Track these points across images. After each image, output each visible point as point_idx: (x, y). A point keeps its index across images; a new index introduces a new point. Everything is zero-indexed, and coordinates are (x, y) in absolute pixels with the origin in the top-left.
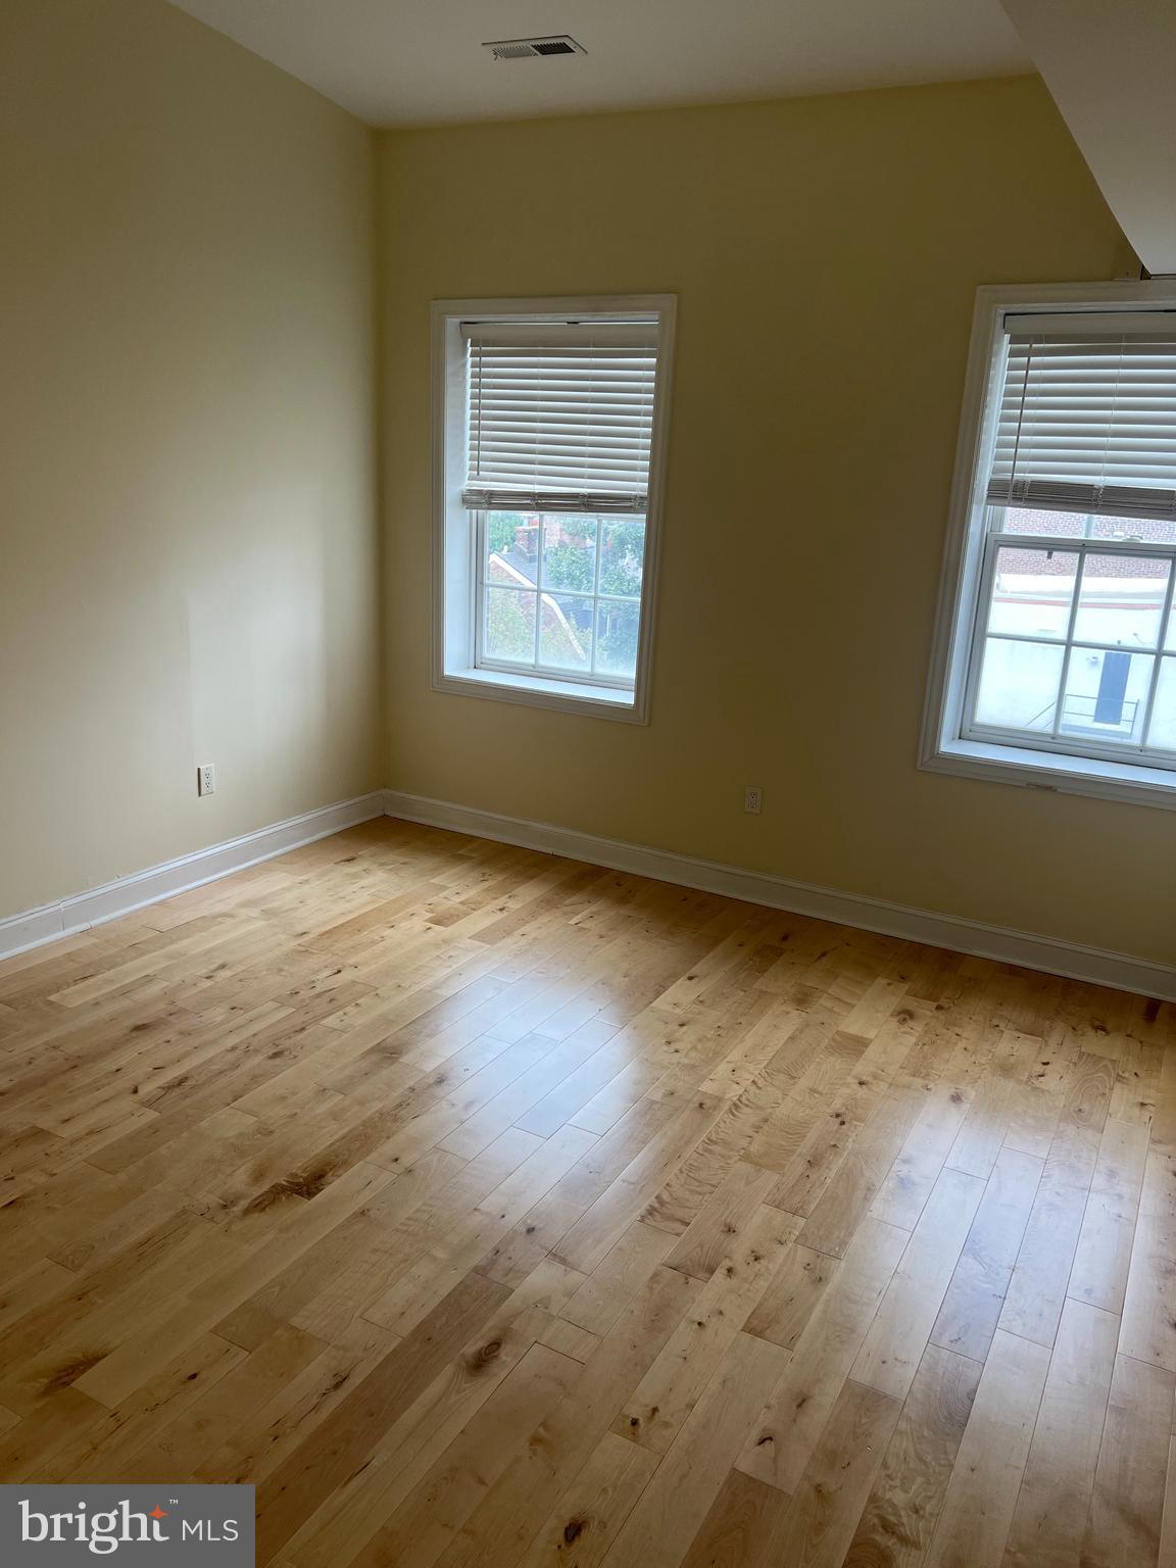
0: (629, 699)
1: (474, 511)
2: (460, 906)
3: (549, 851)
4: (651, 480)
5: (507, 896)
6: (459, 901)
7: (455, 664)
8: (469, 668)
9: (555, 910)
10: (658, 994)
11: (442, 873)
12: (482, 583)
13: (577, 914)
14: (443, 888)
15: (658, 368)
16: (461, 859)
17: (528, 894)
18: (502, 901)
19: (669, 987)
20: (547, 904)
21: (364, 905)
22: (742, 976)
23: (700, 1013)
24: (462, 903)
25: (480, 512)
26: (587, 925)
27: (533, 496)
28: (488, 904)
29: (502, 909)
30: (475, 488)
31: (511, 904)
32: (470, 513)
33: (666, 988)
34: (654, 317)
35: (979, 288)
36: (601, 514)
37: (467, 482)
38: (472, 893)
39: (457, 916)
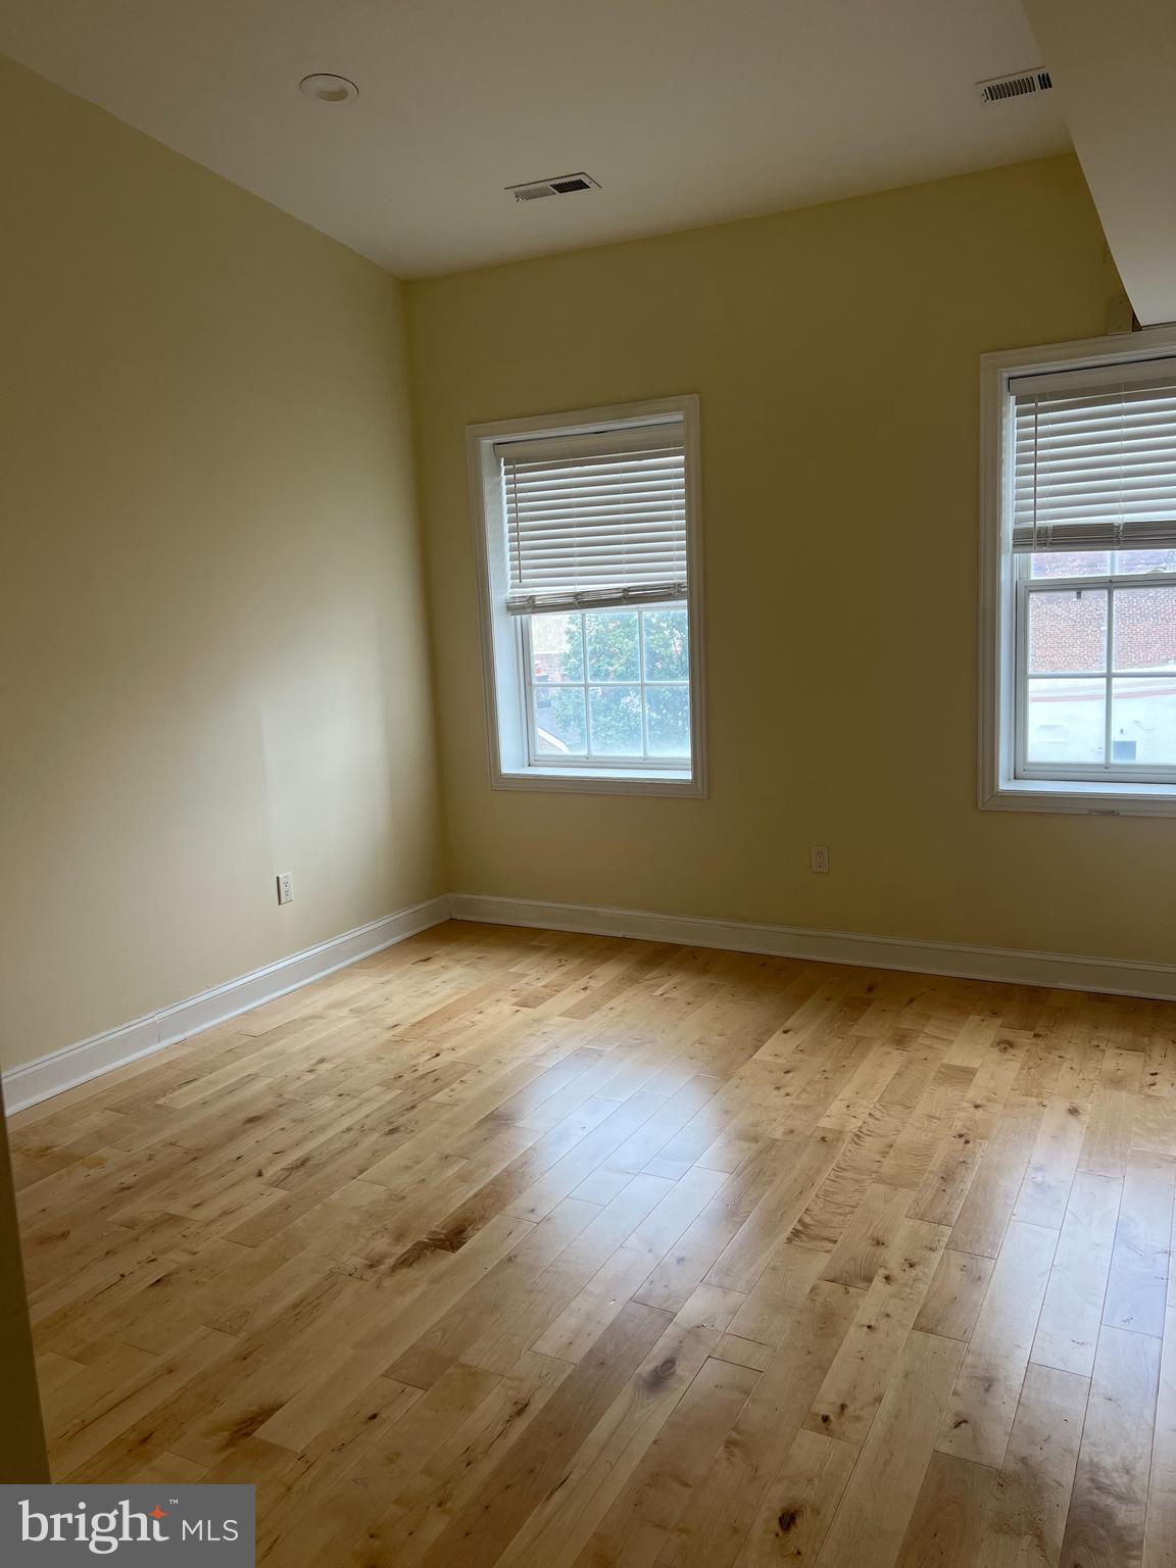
0: (687, 775)
1: (518, 617)
2: (542, 989)
4: (689, 568)
5: (587, 977)
6: (541, 984)
7: (511, 762)
10: (757, 1048)
12: (530, 684)
13: (660, 986)
14: (524, 975)
15: (686, 465)
16: (536, 949)
17: (607, 973)
18: (583, 982)
19: (767, 1041)
20: (629, 980)
21: (450, 996)
22: (836, 1025)
23: (802, 1061)
24: (545, 987)
25: (524, 616)
26: (672, 995)
27: (576, 595)
28: (570, 985)
29: (585, 989)
30: (517, 595)
31: (593, 984)
32: (515, 619)
33: (763, 1042)
34: (679, 417)
35: (982, 356)
36: (641, 606)
37: (510, 590)
38: (553, 977)
39: (543, 998)
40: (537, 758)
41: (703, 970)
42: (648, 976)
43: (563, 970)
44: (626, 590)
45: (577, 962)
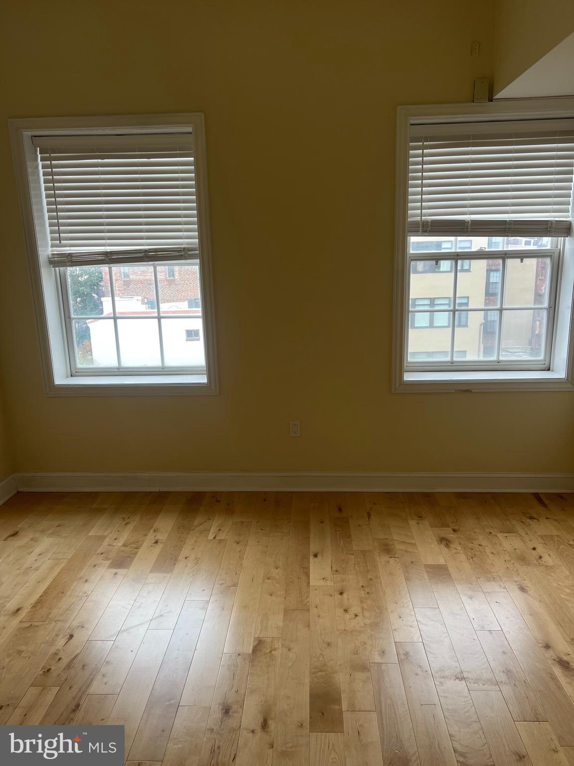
0: (203, 379)
1: (57, 269)
2: (123, 548)
3: (157, 489)
4: (201, 237)
5: (152, 531)
6: (120, 544)
7: (60, 378)
8: (67, 377)
9: (192, 532)
10: (307, 574)
11: (93, 526)
12: (69, 317)
13: (209, 531)
14: (102, 538)
15: (196, 163)
16: (99, 511)
17: (165, 525)
18: (151, 537)
19: (309, 566)
20: (183, 529)
21: (51, 569)
22: (342, 543)
23: (343, 581)
24: (125, 545)
25: (62, 269)
26: (222, 536)
27: (106, 254)
28: (143, 541)
29: (156, 542)
30: (55, 252)
31: (159, 536)
32: (55, 271)
33: (308, 568)
34: (189, 129)
35: (399, 107)
36: (156, 263)
37: (50, 249)
38: (126, 535)
39: (128, 557)
40: (77, 370)
41: (229, 511)
42: (196, 522)
43: (130, 527)
44: (146, 251)
45: (137, 518)
